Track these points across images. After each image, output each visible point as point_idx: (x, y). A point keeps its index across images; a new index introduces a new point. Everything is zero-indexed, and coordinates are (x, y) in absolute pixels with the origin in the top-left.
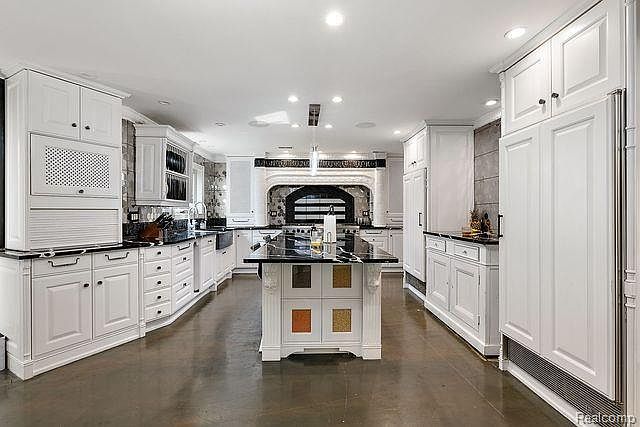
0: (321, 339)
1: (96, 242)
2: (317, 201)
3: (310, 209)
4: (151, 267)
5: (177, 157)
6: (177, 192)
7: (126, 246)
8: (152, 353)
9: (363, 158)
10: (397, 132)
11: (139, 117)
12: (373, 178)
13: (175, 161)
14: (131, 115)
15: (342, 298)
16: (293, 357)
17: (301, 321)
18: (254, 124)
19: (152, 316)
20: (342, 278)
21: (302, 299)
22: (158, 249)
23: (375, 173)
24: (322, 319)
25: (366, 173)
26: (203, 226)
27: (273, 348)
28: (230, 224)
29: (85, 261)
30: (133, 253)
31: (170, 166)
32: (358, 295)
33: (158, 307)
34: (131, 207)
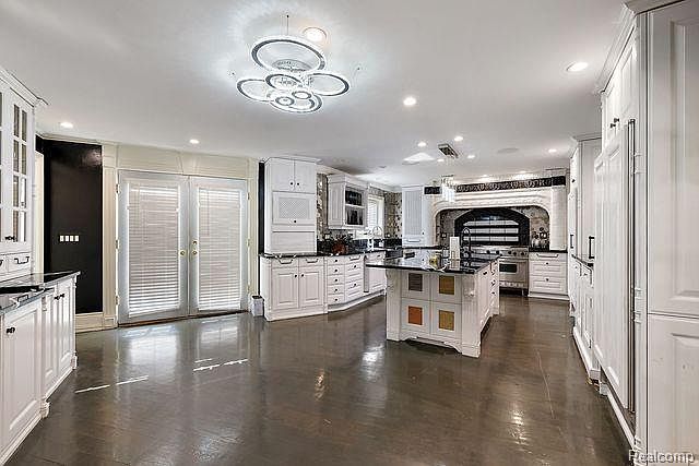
0: (429, 331)
1: (303, 252)
2: (502, 223)
3: (493, 231)
4: (331, 270)
5: (354, 194)
6: (355, 219)
7: (319, 255)
8: (331, 325)
9: (536, 177)
10: (552, 151)
11: (330, 170)
12: (548, 197)
13: (353, 197)
14: (323, 170)
15: (447, 303)
16: (408, 341)
17: (415, 316)
18: (406, 163)
19: (332, 302)
20: (446, 286)
21: (416, 298)
22: (335, 258)
23: (551, 192)
24: (431, 317)
25: (539, 193)
26: (381, 244)
27: (394, 332)
28: (405, 244)
29: (295, 261)
30: (321, 259)
31: (348, 200)
32: (458, 301)
33: (336, 296)
34: (324, 229)
